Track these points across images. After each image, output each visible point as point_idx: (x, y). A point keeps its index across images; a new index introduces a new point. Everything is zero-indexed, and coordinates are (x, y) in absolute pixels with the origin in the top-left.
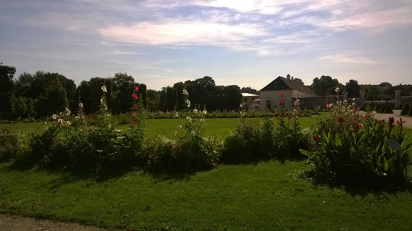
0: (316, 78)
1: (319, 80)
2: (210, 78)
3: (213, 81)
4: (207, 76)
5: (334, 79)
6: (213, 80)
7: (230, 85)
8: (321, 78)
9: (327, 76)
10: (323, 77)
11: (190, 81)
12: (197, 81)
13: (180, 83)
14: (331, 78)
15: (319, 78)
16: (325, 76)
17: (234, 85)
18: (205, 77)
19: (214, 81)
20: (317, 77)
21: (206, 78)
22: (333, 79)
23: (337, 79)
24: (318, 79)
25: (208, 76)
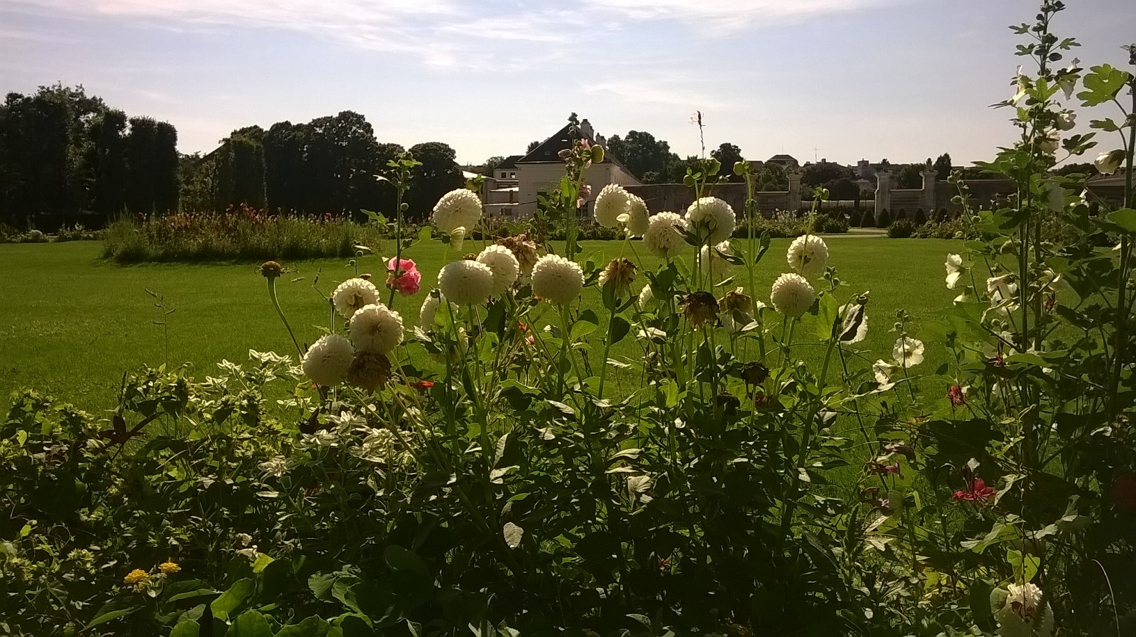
0: (615, 135)
1: (622, 141)
2: (359, 119)
3: (368, 128)
4: (349, 112)
5: (660, 141)
6: (369, 125)
7: (425, 143)
8: (627, 138)
9: (642, 133)
10: (632, 134)
11: (287, 123)
12: (317, 123)
13: (251, 128)
14: (652, 138)
15: (623, 138)
16: (639, 131)
17: (436, 141)
18: (344, 112)
19: (372, 127)
20: (617, 134)
21: (346, 116)
22: (657, 140)
23: (666, 142)
24: (619, 138)
25: (353, 112)
